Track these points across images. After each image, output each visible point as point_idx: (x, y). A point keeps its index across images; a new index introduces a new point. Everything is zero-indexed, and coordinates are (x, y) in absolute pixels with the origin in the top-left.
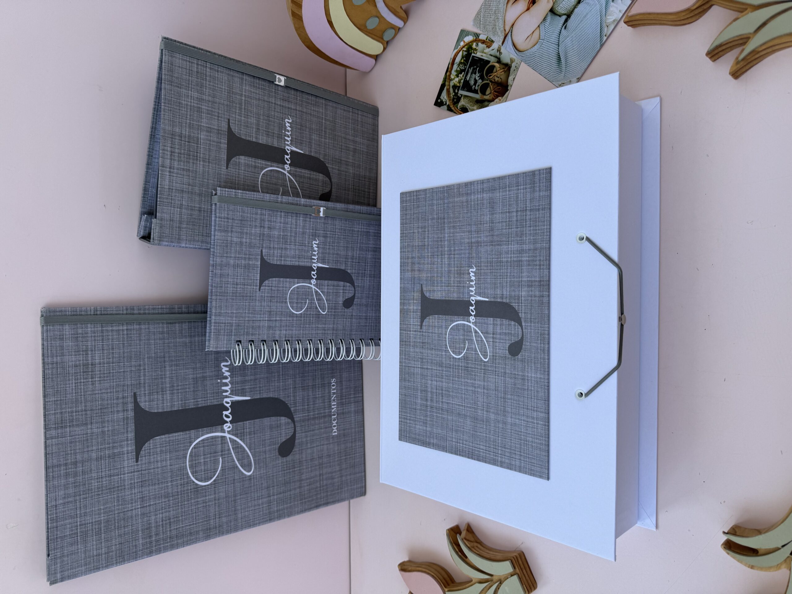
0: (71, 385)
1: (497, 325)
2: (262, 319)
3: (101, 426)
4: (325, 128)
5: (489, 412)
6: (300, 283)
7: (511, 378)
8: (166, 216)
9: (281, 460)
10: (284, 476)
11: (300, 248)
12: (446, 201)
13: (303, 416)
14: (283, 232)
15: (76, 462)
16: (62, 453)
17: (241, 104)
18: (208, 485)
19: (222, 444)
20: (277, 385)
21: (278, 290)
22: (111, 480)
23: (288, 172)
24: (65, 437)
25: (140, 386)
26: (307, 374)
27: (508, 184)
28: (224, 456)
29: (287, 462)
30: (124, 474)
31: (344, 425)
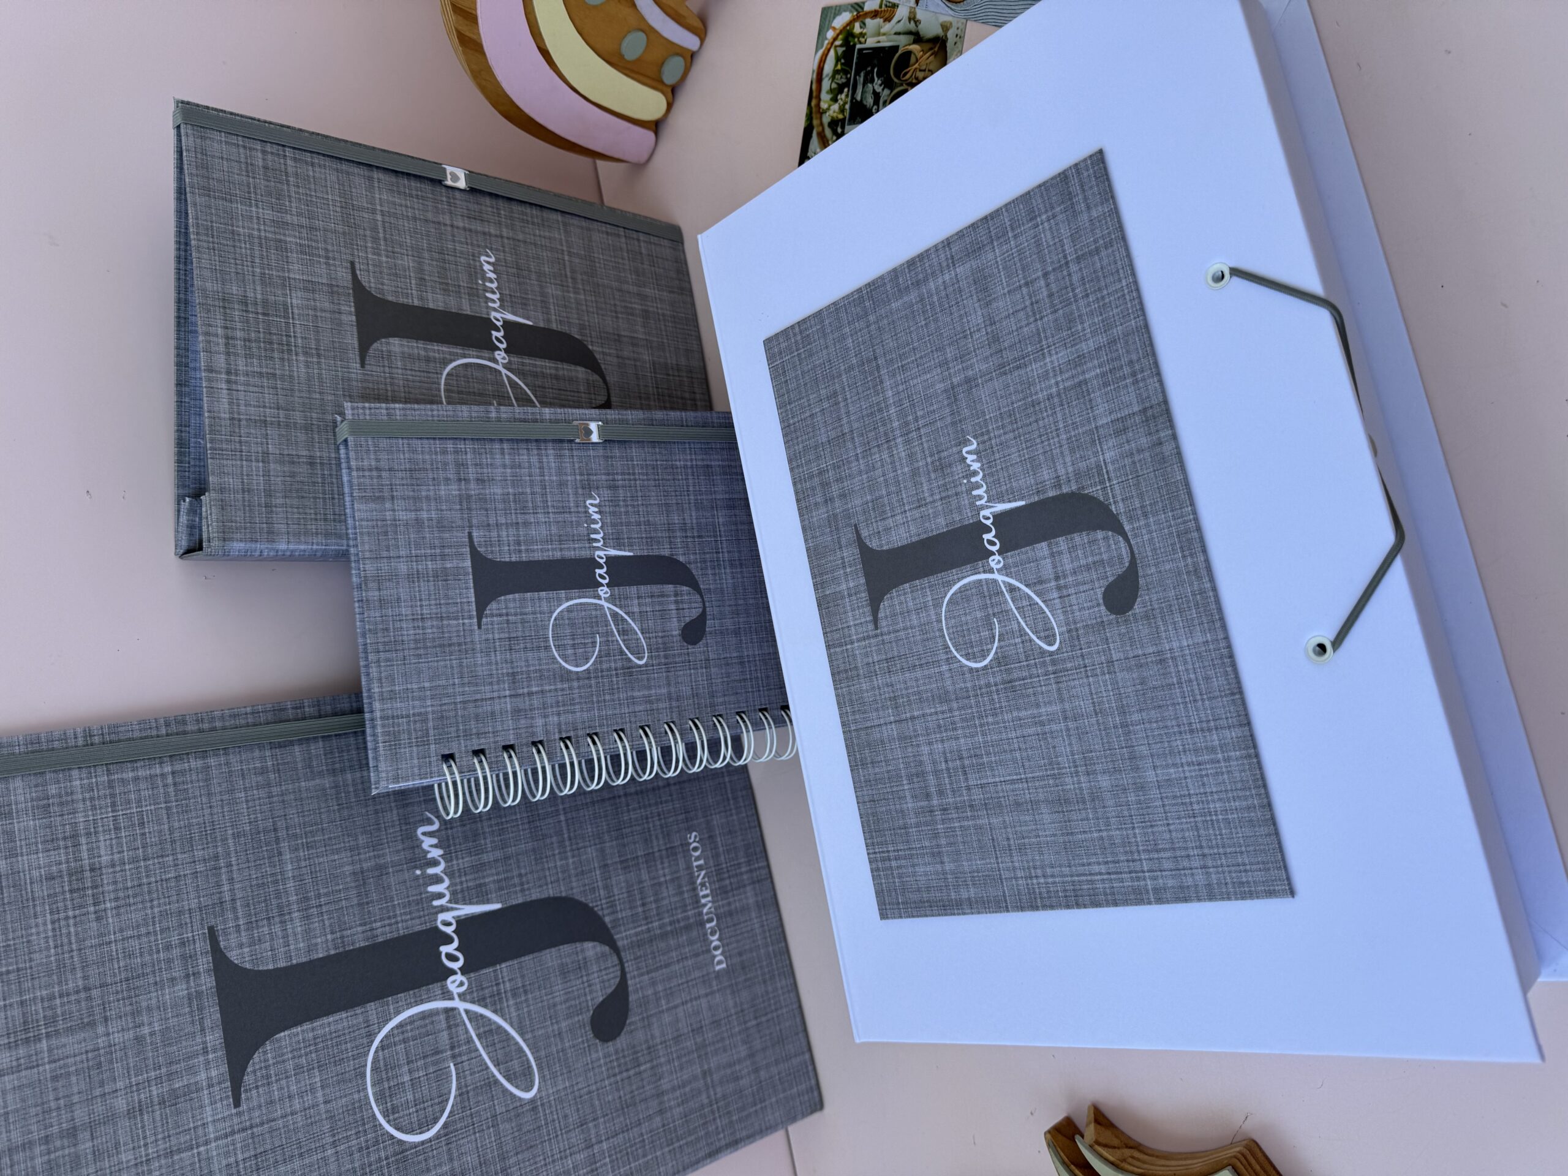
0: (41, 929)
1: (1060, 553)
2: (496, 694)
3: (131, 1025)
4: (573, 271)
5: (1094, 772)
6: (572, 599)
7: (1129, 669)
8: (231, 482)
9: (601, 1051)
10: (618, 1090)
11: (560, 518)
12: (872, 318)
13: (637, 934)
14: (513, 486)
15: (75, 1128)
16: (33, 1111)
17: (375, 229)
18: (430, 1140)
19: (449, 1027)
20: (562, 866)
21: (523, 622)
22: (173, 1163)
23: (505, 366)
24: (38, 1066)
25: (223, 910)
26: (628, 830)
27: (1008, 223)
28: (459, 1060)
29: (617, 1052)
30: (206, 1143)
31: (738, 941)
